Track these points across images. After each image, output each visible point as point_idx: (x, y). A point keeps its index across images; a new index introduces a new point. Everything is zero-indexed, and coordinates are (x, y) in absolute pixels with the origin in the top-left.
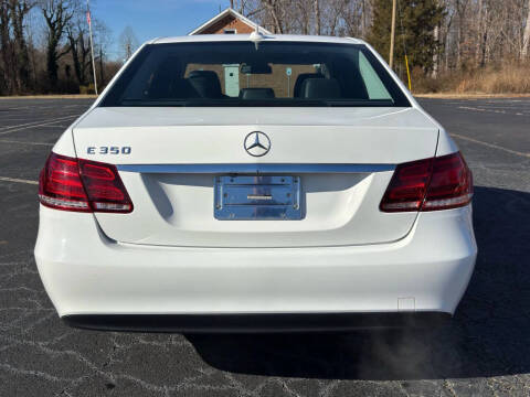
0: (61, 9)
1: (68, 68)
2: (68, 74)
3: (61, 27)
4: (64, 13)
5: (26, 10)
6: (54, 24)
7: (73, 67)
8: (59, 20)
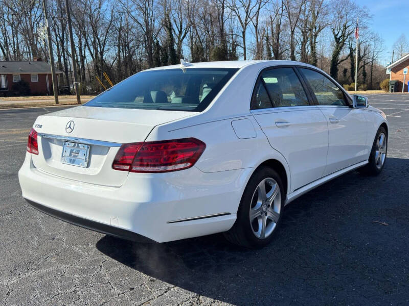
0: (345, 27)
1: (345, 71)
2: (345, 75)
3: (344, 41)
4: (347, 30)
5: (320, 30)
6: (339, 39)
7: (349, 70)
8: (343, 35)
